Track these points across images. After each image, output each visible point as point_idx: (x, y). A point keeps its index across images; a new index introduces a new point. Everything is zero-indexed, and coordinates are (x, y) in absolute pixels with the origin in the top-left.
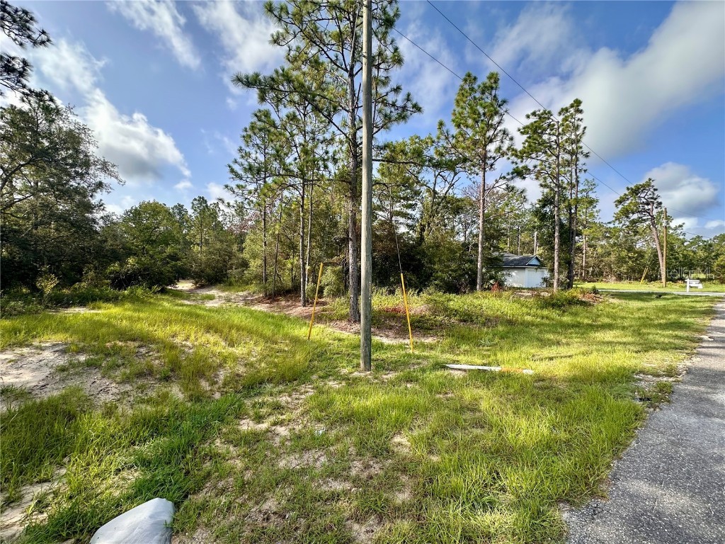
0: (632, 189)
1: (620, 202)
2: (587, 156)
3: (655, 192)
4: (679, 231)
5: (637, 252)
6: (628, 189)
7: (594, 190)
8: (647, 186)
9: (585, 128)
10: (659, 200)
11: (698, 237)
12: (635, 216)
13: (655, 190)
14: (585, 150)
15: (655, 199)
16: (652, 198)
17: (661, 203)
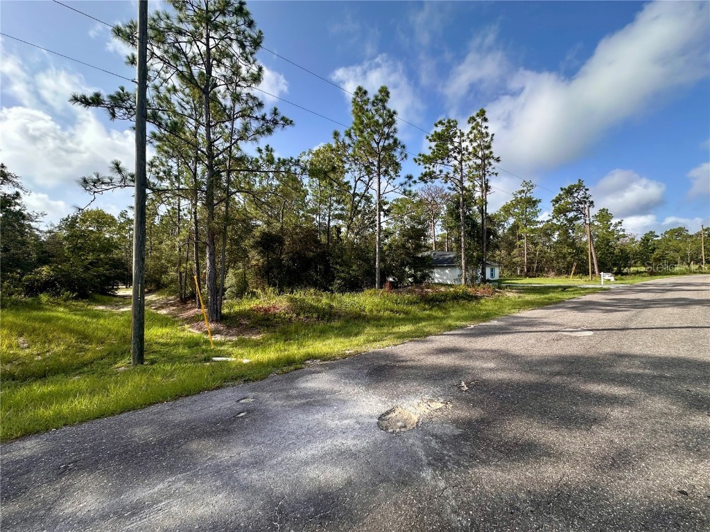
0: (565, 189)
1: (556, 201)
2: (498, 160)
3: (587, 192)
4: (619, 228)
5: (576, 249)
6: (562, 189)
7: (531, 191)
8: (579, 187)
9: (493, 135)
10: (591, 199)
11: (651, 232)
12: (571, 215)
13: (587, 190)
14: (496, 156)
15: (587, 198)
16: (584, 198)
17: (592, 202)
